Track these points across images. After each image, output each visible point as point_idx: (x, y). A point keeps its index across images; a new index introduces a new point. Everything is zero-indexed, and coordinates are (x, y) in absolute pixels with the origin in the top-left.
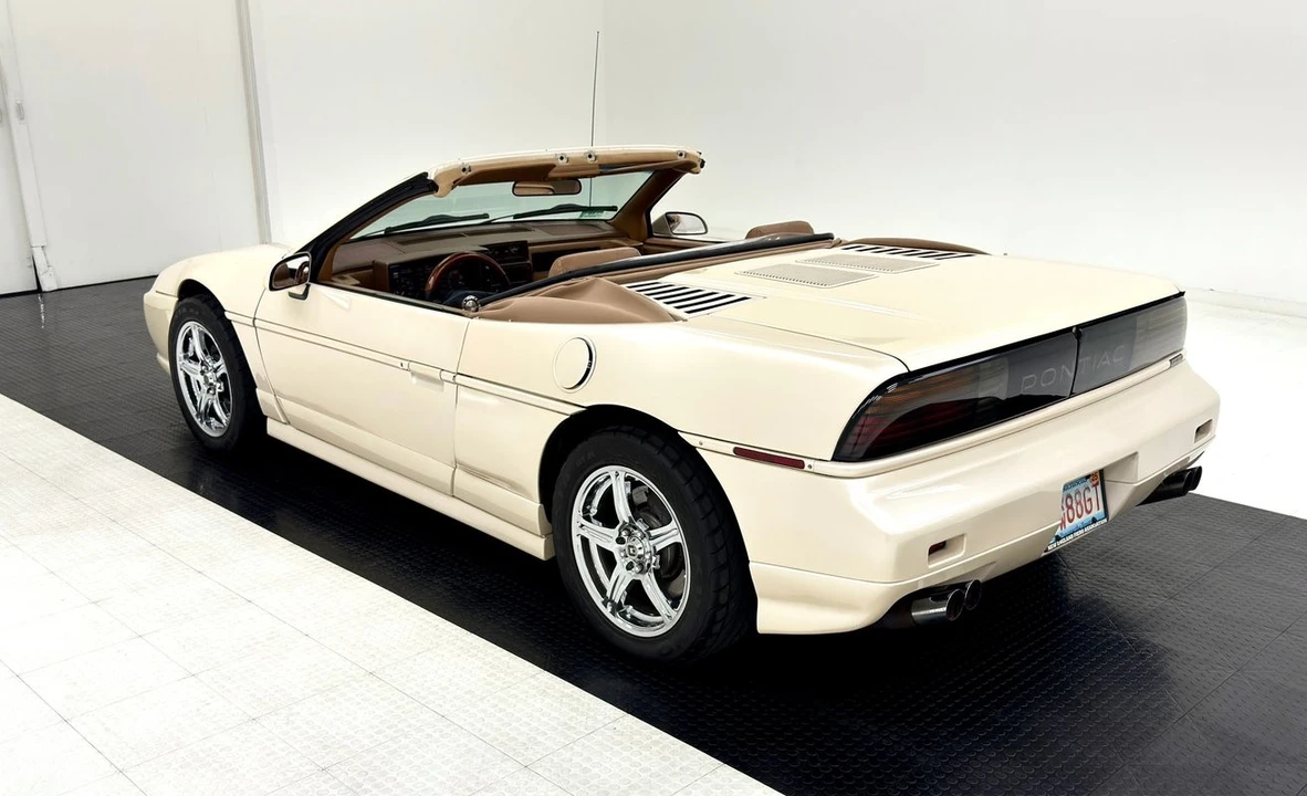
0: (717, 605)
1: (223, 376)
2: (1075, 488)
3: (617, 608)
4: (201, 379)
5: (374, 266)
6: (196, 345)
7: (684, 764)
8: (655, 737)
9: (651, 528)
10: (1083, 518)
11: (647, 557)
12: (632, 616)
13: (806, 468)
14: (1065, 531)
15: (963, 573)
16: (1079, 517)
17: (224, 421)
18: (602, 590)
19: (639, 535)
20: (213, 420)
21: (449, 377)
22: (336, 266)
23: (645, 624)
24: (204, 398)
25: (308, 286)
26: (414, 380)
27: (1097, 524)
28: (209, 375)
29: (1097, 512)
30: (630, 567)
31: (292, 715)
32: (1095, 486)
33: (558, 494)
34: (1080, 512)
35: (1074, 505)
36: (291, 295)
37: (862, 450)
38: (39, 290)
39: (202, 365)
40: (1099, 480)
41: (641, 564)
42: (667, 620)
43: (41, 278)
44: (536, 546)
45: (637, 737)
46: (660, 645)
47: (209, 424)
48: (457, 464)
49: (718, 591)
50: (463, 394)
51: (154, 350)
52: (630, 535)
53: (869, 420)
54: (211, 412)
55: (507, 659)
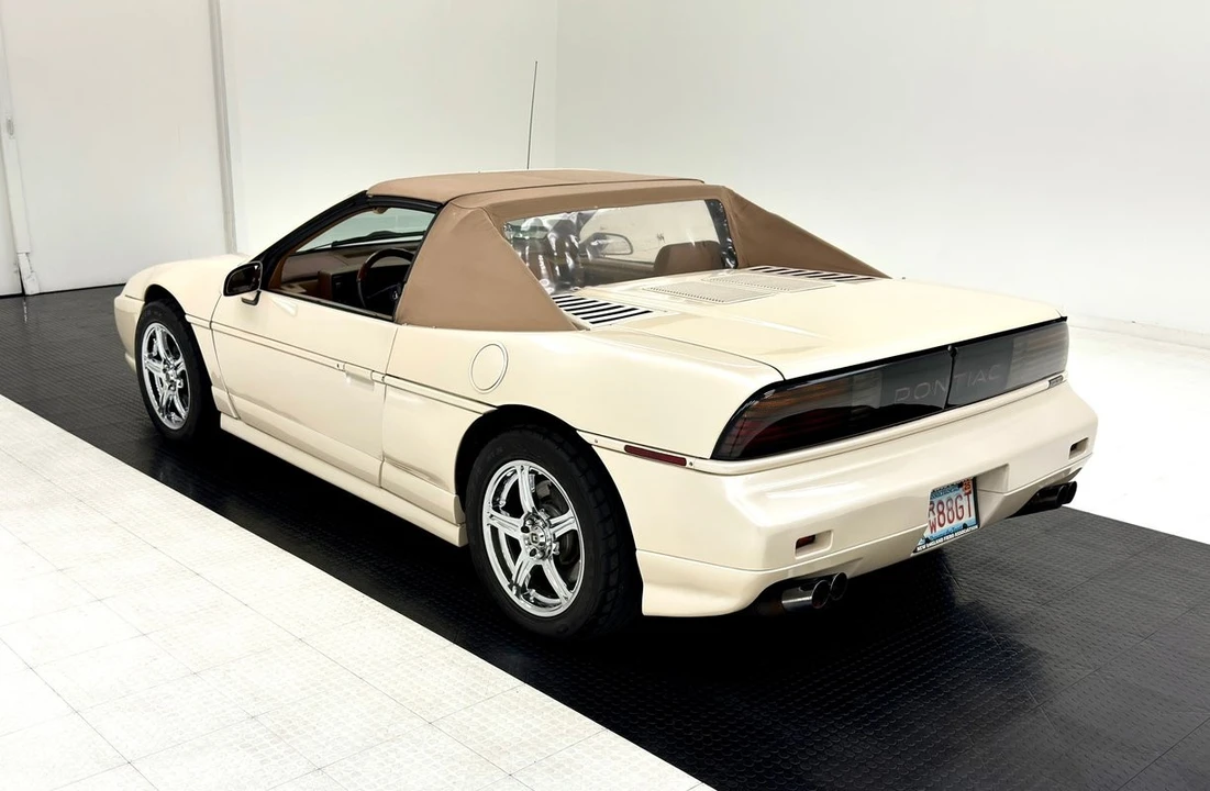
0: (607, 587)
1: (183, 372)
2: (948, 495)
3: (522, 591)
4: (163, 376)
5: (320, 276)
6: (159, 345)
7: (571, 727)
8: (547, 704)
9: (552, 517)
10: (954, 523)
11: (548, 544)
12: (535, 599)
13: (688, 465)
14: (934, 534)
15: (830, 566)
16: (950, 522)
17: (183, 415)
18: (508, 574)
19: (541, 524)
20: (173, 414)
21: (378, 377)
22: (285, 275)
23: (544, 605)
24: (166, 393)
25: (259, 293)
26: (349, 380)
27: (968, 530)
28: (170, 372)
29: (969, 519)
30: (533, 553)
31: (229, 671)
32: (968, 494)
33: (471, 486)
34: (951, 518)
35: (945, 512)
36: (244, 301)
37: (739, 450)
38: (23, 295)
39: (165, 363)
40: (971, 488)
41: (543, 551)
42: (565, 602)
43: (25, 282)
44: (451, 533)
45: (531, 704)
46: (558, 623)
47: (170, 418)
48: (385, 457)
49: (608, 574)
50: (391, 393)
51: (124, 350)
52: (533, 524)
53: (747, 423)
54: (171, 408)
55: (421, 632)
